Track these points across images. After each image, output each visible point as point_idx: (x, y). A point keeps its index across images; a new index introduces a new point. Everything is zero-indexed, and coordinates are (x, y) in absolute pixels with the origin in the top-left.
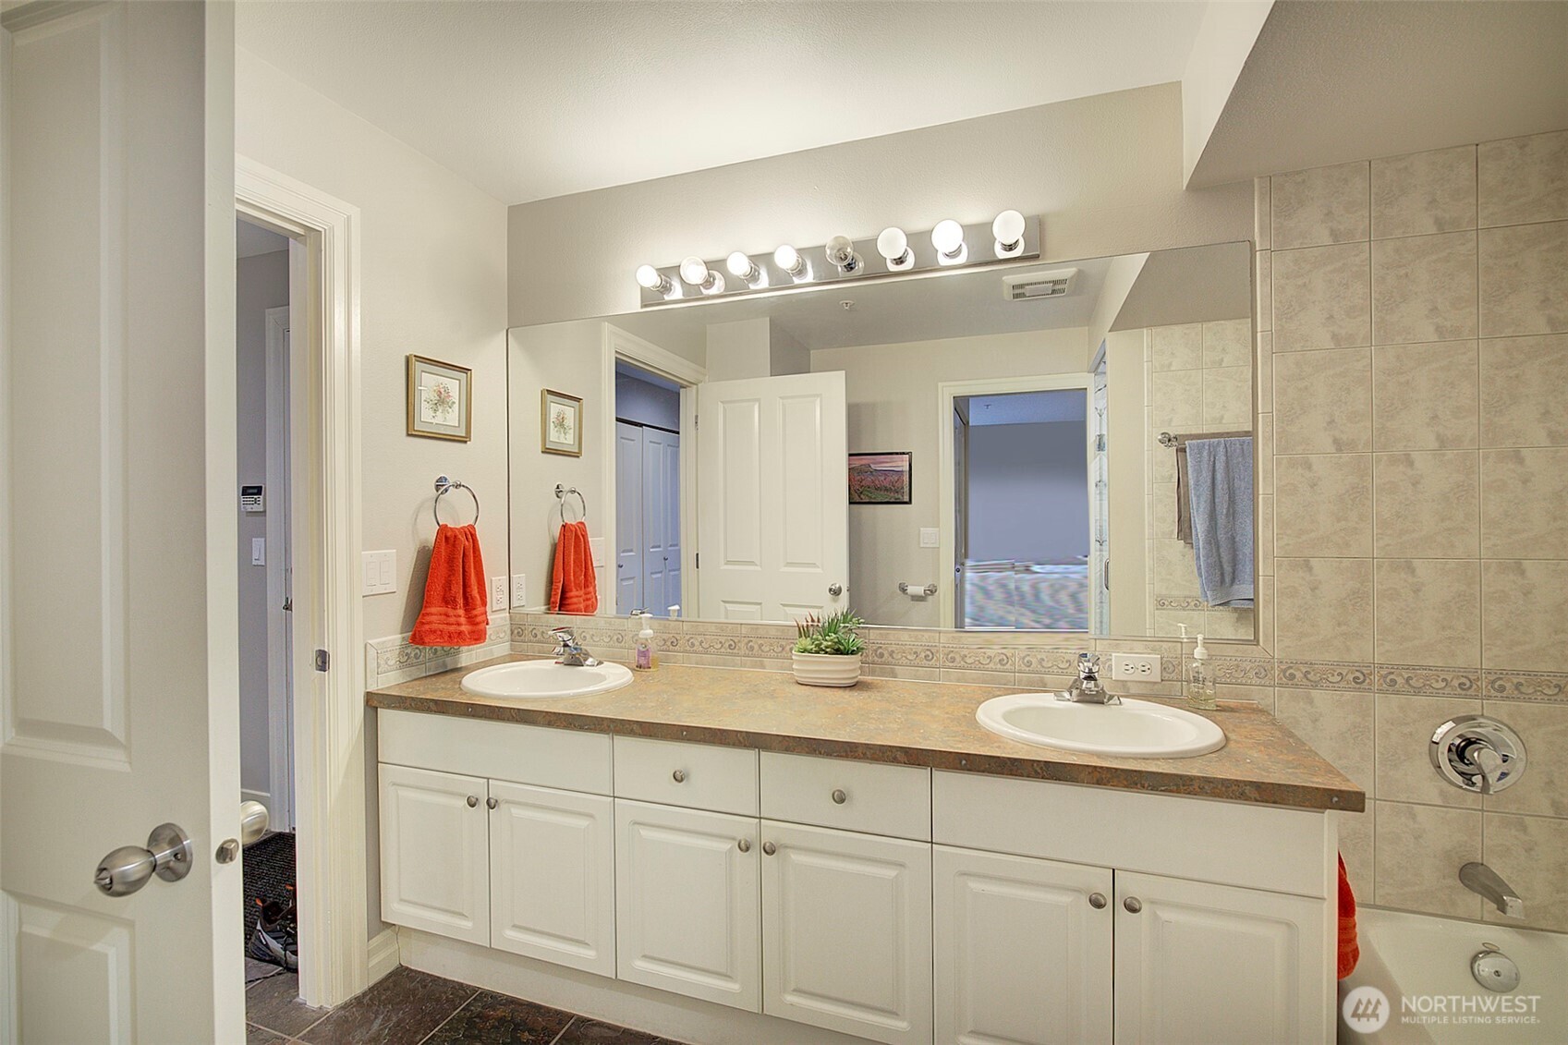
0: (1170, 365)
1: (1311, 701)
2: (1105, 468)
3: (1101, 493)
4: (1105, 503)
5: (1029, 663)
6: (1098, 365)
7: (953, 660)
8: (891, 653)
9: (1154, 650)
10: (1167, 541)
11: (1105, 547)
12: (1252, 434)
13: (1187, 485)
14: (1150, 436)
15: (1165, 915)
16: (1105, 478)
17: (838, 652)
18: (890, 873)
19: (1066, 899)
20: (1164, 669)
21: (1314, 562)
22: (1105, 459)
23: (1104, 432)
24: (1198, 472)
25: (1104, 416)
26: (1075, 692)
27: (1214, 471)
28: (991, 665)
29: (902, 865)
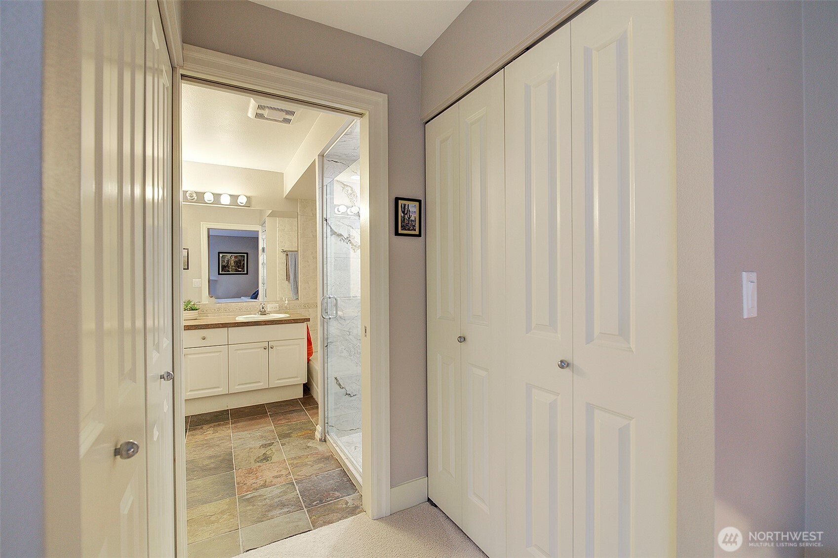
0: (284, 229)
1: (308, 311)
2: (265, 258)
3: (263, 267)
4: (265, 270)
5: (247, 309)
6: (263, 224)
7: (226, 310)
8: (207, 311)
9: (277, 303)
10: (283, 281)
11: (265, 285)
12: (297, 251)
13: (288, 265)
14: (278, 250)
15: (278, 348)
16: (265, 262)
17: (192, 310)
18: (218, 354)
19: (259, 350)
20: (279, 308)
21: (309, 282)
22: (265, 256)
23: (265, 246)
24: (291, 262)
25: (265, 241)
26: (259, 313)
27: (295, 261)
28: (237, 311)
29: (220, 352)
